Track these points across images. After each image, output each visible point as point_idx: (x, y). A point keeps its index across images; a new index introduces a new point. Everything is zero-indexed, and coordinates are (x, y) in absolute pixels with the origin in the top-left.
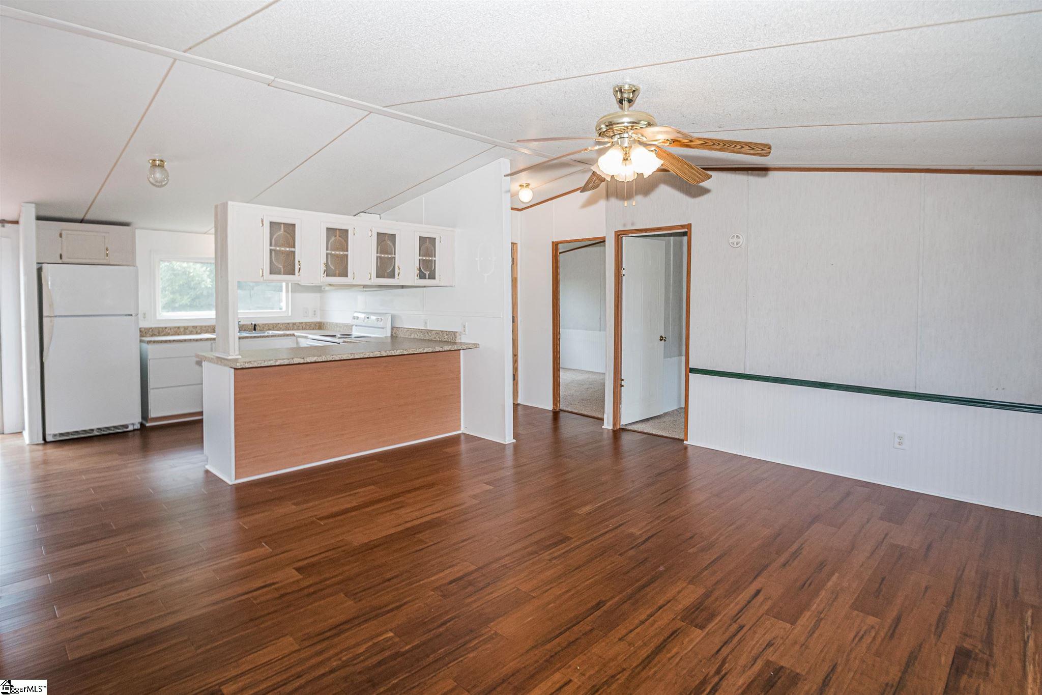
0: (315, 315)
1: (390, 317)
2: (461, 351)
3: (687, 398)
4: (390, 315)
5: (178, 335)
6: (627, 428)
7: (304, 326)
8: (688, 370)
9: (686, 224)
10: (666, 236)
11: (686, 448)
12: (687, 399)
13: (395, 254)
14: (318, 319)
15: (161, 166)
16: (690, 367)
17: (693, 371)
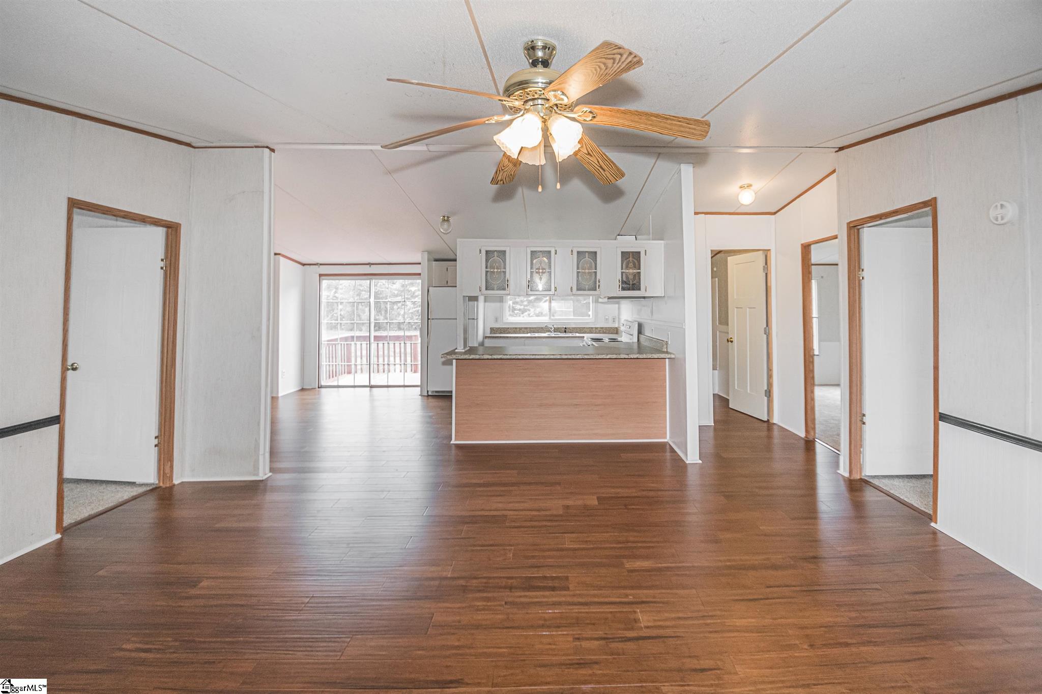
0: (614, 321)
1: (637, 325)
2: (667, 360)
3: (936, 459)
4: (637, 323)
5: (516, 333)
6: (871, 480)
7: (605, 331)
8: (938, 415)
9: (930, 198)
10: (904, 220)
11: (935, 532)
12: (936, 461)
13: (596, 269)
14: (610, 325)
15: (448, 220)
16: (940, 411)
17: (943, 417)
